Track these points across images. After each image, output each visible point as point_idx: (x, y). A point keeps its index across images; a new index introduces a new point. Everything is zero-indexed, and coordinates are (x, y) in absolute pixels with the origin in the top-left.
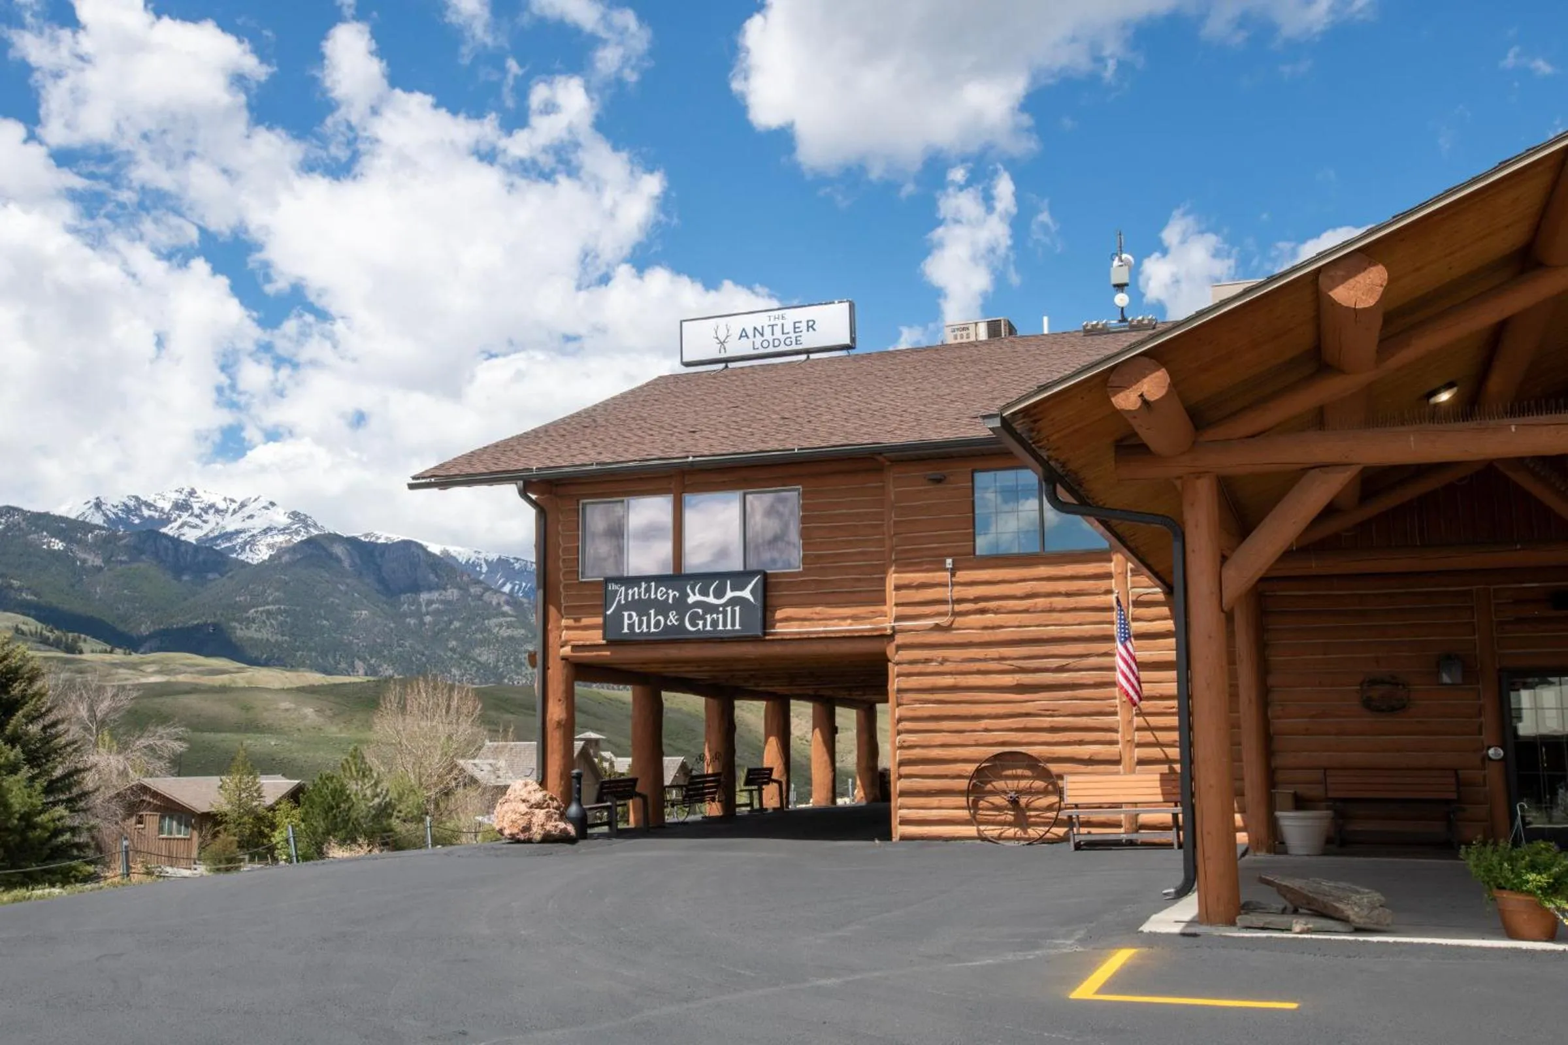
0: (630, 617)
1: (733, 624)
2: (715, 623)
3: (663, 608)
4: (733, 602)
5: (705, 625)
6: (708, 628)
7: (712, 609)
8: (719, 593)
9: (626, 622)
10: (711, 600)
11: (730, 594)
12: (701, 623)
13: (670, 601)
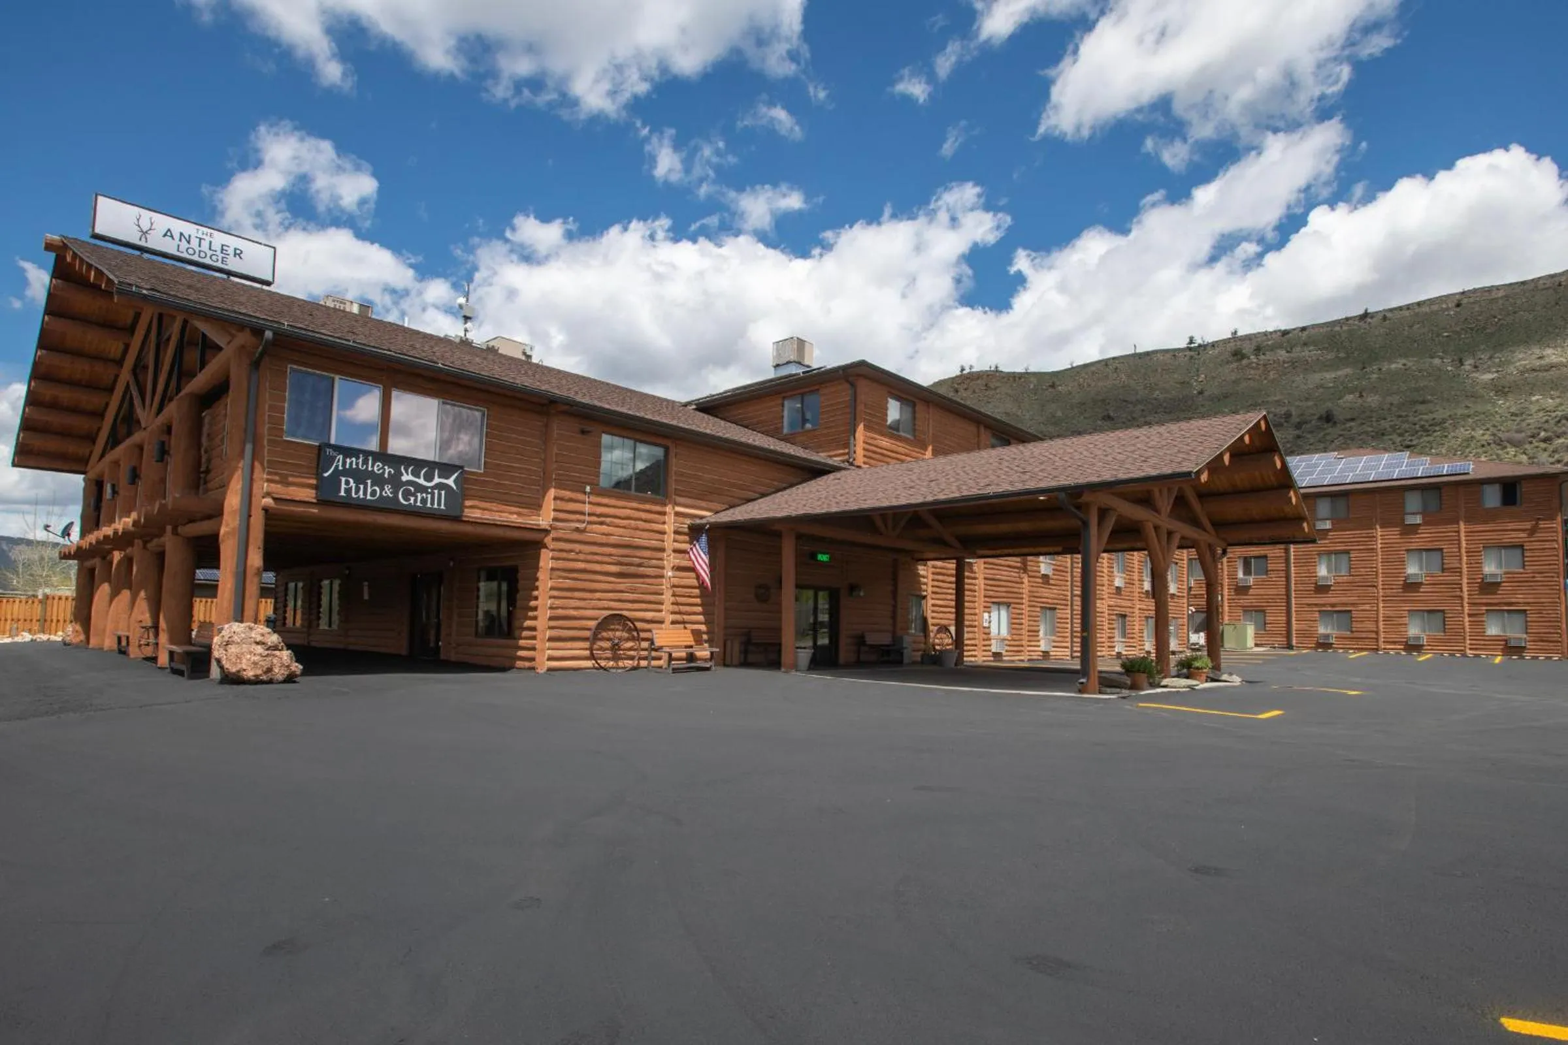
0: (347, 483)
1: (439, 504)
2: (424, 501)
3: (379, 481)
4: (440, 486)
5: (416, 501)
6: (419, 504)
7: (423, 489)
8: (429, 478)
9: (343, 486)
10: (421, 481)
11: (437, 480)
12: (412, 499)
13: (386, 476)
